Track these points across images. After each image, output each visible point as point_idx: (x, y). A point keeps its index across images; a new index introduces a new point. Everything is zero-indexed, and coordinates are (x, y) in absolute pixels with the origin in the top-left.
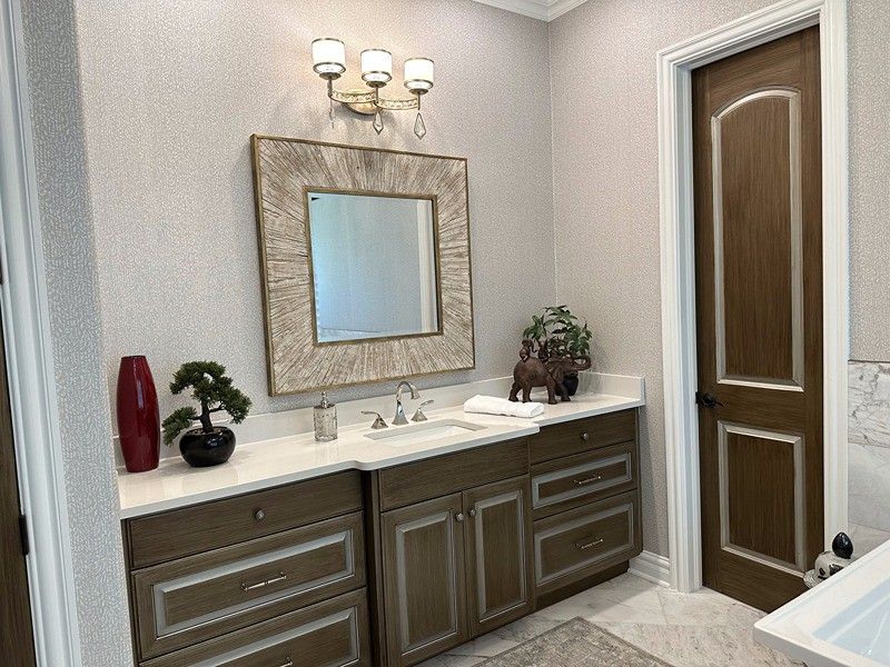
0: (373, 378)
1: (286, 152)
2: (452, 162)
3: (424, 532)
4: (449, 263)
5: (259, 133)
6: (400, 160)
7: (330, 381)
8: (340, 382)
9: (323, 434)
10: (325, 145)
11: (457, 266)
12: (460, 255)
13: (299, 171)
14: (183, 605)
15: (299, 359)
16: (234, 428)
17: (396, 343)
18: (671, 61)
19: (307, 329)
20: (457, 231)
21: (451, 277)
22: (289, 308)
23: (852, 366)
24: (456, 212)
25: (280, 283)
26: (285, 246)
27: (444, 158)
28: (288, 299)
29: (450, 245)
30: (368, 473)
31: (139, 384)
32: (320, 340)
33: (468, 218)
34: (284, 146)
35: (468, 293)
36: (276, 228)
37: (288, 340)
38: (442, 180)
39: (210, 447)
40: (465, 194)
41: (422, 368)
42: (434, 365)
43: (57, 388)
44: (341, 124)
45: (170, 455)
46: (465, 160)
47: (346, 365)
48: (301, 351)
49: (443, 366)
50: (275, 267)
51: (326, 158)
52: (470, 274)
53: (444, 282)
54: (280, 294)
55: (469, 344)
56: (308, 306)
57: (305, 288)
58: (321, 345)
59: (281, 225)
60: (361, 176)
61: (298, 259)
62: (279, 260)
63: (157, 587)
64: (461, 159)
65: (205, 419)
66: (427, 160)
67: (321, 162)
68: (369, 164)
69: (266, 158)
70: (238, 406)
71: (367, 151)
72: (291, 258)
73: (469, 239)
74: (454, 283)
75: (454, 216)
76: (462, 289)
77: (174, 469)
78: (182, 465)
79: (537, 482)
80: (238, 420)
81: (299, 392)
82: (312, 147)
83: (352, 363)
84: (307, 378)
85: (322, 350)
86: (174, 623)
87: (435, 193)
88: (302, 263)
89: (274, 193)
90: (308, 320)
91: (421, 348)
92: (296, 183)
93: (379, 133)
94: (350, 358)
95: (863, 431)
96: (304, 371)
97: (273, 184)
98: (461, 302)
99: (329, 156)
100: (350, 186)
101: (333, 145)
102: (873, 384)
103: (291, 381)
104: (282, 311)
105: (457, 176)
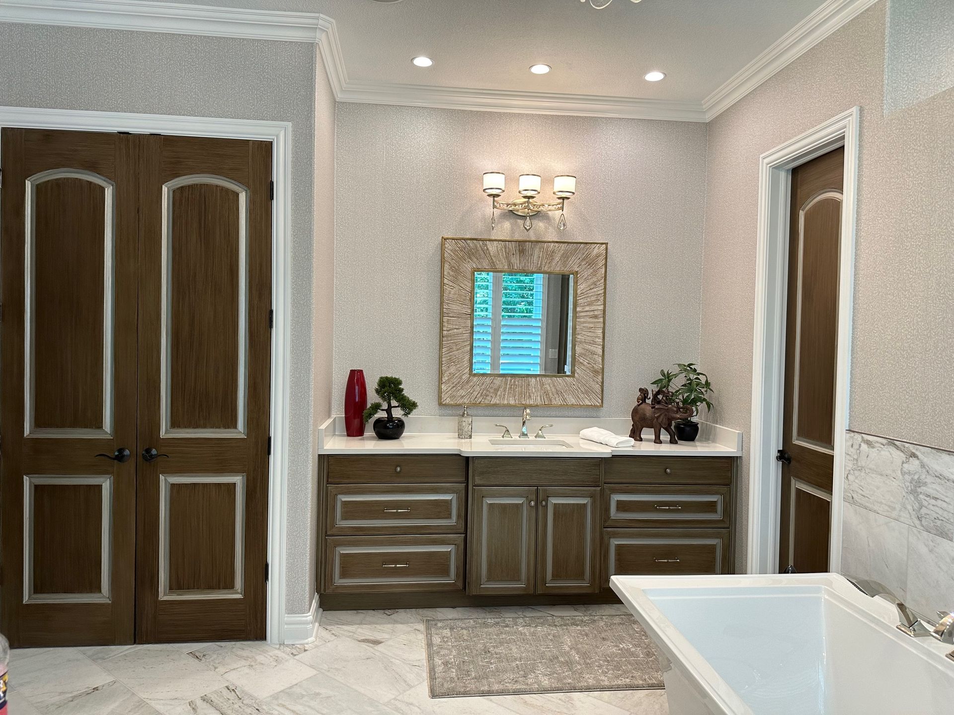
0: (512, 402)
1: (462, 247)
2: (593, 246)
3: (504, 507)
4: (584, 322)
5: (446, 236)
6: (548, 247)
7: (480, 400)
8: (486, 402)
9: (463, 434)
10: (490, 240)
11: (592, 325)
12: (596, 317)
13: (470, 258)
14: (352, 510)
15: (458, 383)
16: (404, 418)
17: (533, 380)
18: (768, 164)
19: (466, 363)
20: (593, 298)
21: (585, 333)
22: (455, 348)
23: (849, 435)
24: (594, 283)
25: (450, 332)
26: (455, 307)
27: (586, 243)
28: (455, 343)
29: (587, 308)
30: (467, 458)
31: (357, 387)
32: (475, 372)
33: (605, 288)
34: (462, 243)
35: (600, 347)
36: (451, 296)
37: (452, 369)
38: (584, 259)
39: (388, 428)
40: (603, 270)
41: (553, 400)
42: (564, 400)
43: (290, 379)
44: (507, 225)
45: (369, 432)
46: (606, 244)
47: (492, 391)
48: (461, 378)
49: (572, 400)
50: (448, 320)
51: (490, 249)
52: (604, 333)
53: (579, 337)
54: (450, 338)
55: (597, 388)
56: (468, 348)
57: (466, 336)
58: (475, 375)
59: (455, 294)
60: (516, 261)
61: (464, 316)
62: (451, 317)
63: (339, 496)
64: (602, 244)
65: (389, 411)
66: (571, 246)
67: (486, 252)
68: (522, 252)
69: (449, 252)
70: (409, 406)
71: (521, 243)
72: (459, 316)
73: (604, 304)
74: (589, 338)
75: (592, 287)
76: (594, 343)
77: (371, 438)
78: (376, 438)
79: (616, 498)
80: (406, 414)
81: (457, 405)
82: (481, 243)
83: (497, 390)
84: (463, 396)
85: (475, 379)
86: (346, 519)
87: (577, 269)
88: (467, 319)
89: (452, 273)
90: (467, 357)
91: (554, 386)
92: (468, 266)
93: (528, 230)
94: (496, 387)
95: (851, 492)
96: (461, 391)
97: (451, 268)
98: (593, 353)
99: (492, 248)
100: (506, 267)
101: (496, 240)
102: (858, 451)
103: (452, 397)
104: (450, 350)
105: (598, 256)
